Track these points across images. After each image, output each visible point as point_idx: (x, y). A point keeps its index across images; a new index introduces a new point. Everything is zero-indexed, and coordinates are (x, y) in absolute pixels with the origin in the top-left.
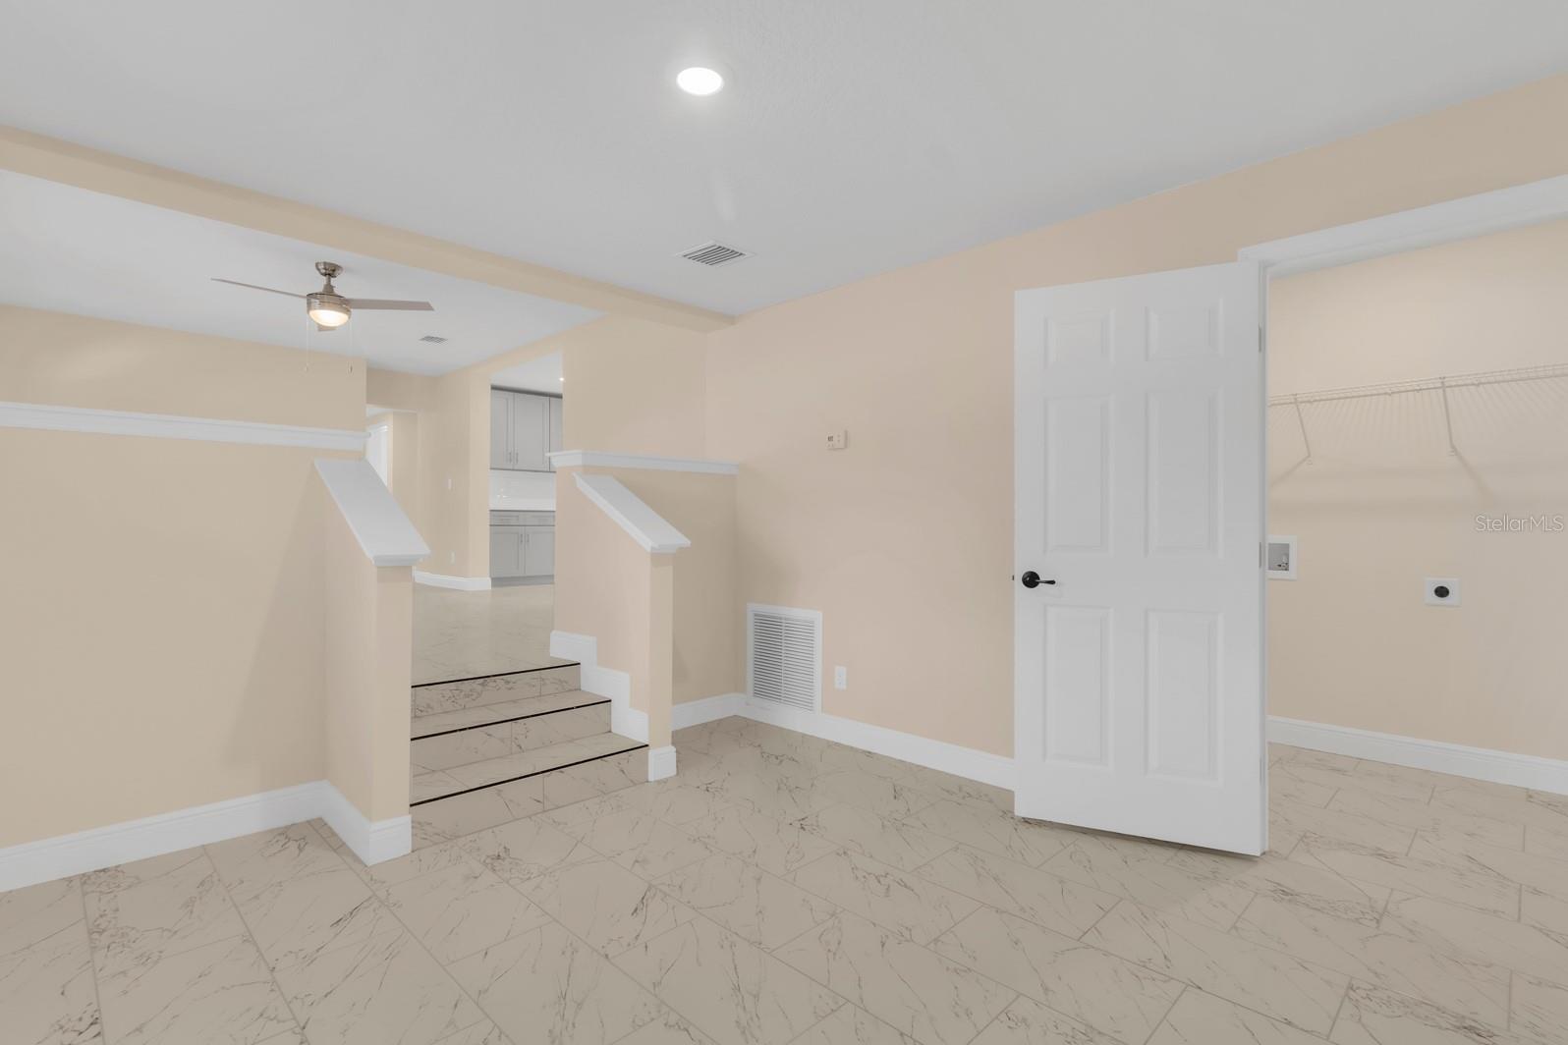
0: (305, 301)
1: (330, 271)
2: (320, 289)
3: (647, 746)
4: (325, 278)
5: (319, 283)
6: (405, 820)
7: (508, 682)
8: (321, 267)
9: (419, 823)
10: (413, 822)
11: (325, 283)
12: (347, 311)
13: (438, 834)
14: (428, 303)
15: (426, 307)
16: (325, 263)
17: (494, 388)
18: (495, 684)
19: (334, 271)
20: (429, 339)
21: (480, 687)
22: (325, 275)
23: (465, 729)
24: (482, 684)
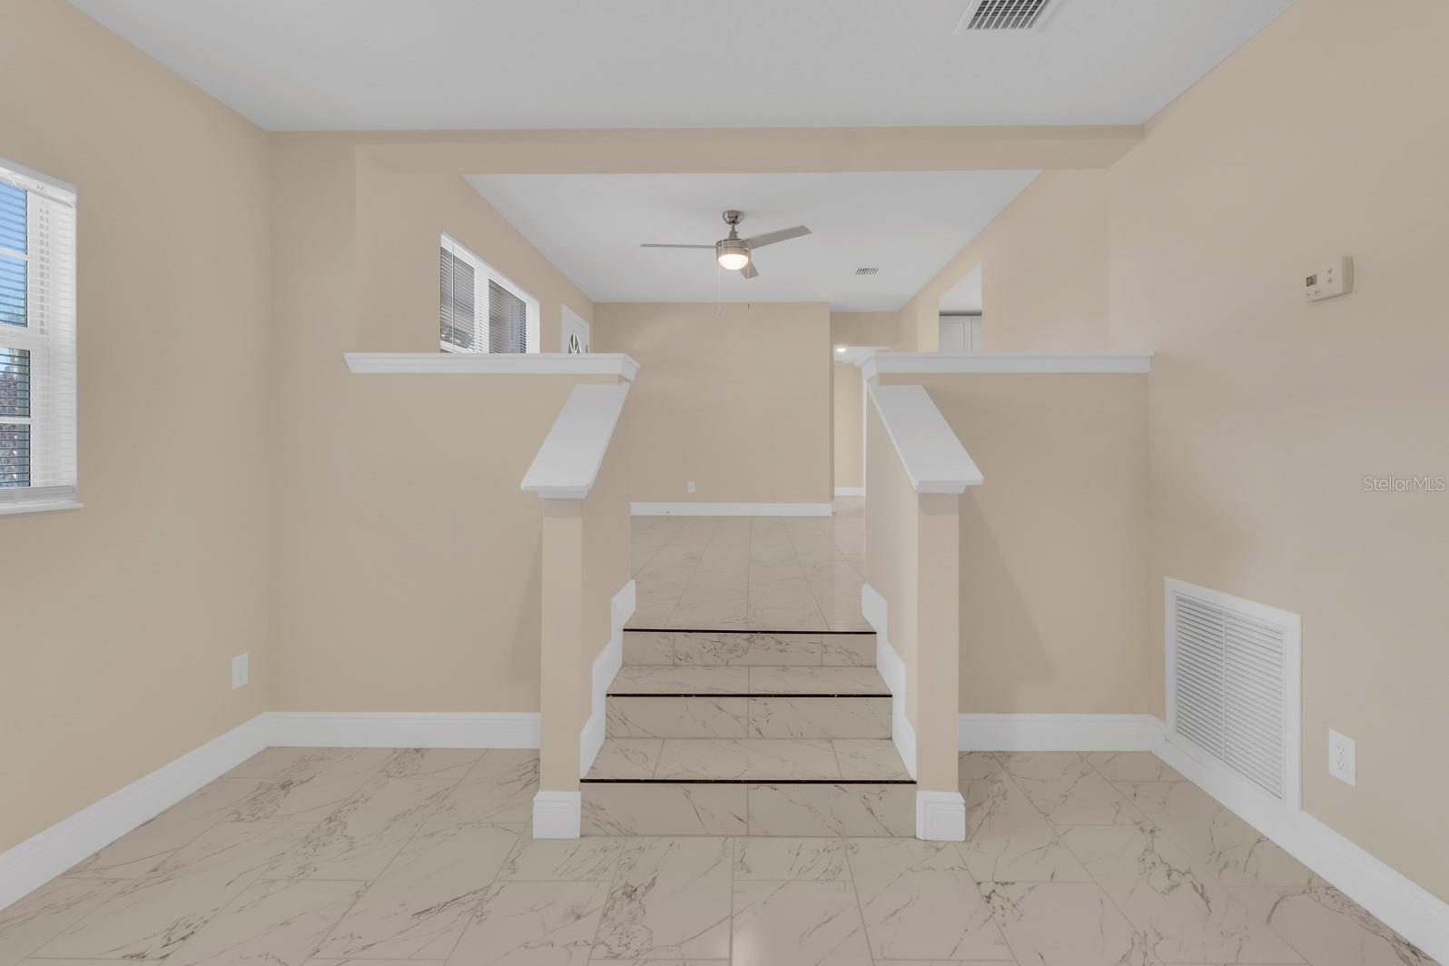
0: (715, 250)
1: (734, 218)
2: (727, 237)
3: (913, 782)
4: (730, 226)
5: (724, 231)
6: (575, 796)
7: (779, 642)
8: (726, 216)
9: (591, 804)
10: (583, 801)
11: (730, 230)
12: (746, 253)
13: (612, 825)
14: (803, 227)
15: (801, 231)
16: (729, 212)
17: (942, 314)
18: (763, 642)
19: (736, 217)
20: (863, 271)
21: (745, 644)
22: (730, 223)
23: (691, 695)
24: (748, 640)
